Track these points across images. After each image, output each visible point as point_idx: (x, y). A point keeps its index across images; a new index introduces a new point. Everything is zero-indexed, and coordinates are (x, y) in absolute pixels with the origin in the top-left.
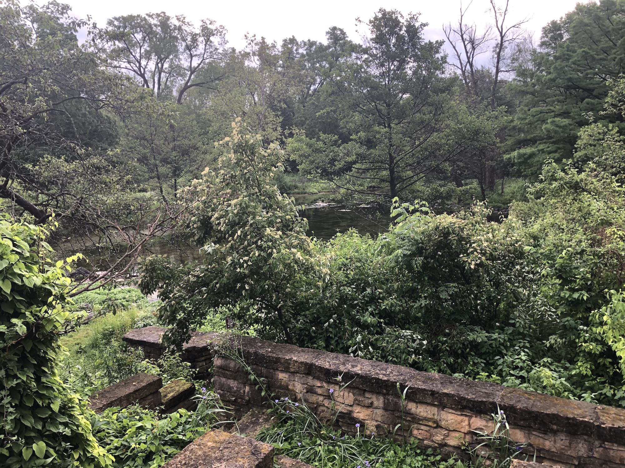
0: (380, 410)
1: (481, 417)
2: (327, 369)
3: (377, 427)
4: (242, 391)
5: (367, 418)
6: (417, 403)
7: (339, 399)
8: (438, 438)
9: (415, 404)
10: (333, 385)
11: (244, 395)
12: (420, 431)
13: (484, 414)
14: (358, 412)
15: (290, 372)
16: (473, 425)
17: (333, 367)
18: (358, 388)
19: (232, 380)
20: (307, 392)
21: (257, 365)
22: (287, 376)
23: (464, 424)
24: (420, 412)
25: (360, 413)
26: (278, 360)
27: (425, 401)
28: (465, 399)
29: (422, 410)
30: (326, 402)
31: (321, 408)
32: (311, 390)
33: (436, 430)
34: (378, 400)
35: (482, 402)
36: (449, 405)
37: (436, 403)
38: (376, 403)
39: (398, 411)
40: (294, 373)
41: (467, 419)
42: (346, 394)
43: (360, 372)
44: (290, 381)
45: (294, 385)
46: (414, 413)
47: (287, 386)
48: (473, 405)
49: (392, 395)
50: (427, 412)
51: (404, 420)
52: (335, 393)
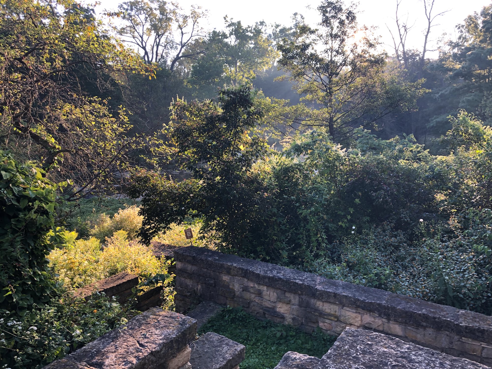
0: (295, 307)
1: (370, 315)
2: (258, 274)
3: (293, 319)
4: (195, 288)
5: (286, 312)
6: (323, 302)
7: (267, 297)
8: (339, 329)
9: (321, 303)
10: (262, 286)
11: (197, 291)
12: (325, 324)
13: (373, 312)
14: (280, 308)
15: (231, 275)
16: (364, 320)
17: (262, 273)
18: (280, 289)
19: (189, 280)
20: (243, 291)
21: (207, 269)
22: (229, 278)
23: (357, 320)
25: (282, 308)
26: (222, 266)
27: (329, 301)
28: (358, 300)
29: (327, 308)
30: (257, 300)
31: (253, 303)
32: (245, 289)
33: (336, 323)
34: (295, 299)
35: (371, 303)
36: (347, 305)
37: (337, 303)
38: (293, 301)
39: (309, 307)
40: (233, 275)
41: (360, 316)
42: (272, 293)
43: (282, 277)
44: (230, 282)
45: (234, 286)
46: (321, 309)
47: (229, 286)
48: (365, 306)
49: (305, 295)
50: (330, 309)
51: (313, 314)
52: (264, 292)
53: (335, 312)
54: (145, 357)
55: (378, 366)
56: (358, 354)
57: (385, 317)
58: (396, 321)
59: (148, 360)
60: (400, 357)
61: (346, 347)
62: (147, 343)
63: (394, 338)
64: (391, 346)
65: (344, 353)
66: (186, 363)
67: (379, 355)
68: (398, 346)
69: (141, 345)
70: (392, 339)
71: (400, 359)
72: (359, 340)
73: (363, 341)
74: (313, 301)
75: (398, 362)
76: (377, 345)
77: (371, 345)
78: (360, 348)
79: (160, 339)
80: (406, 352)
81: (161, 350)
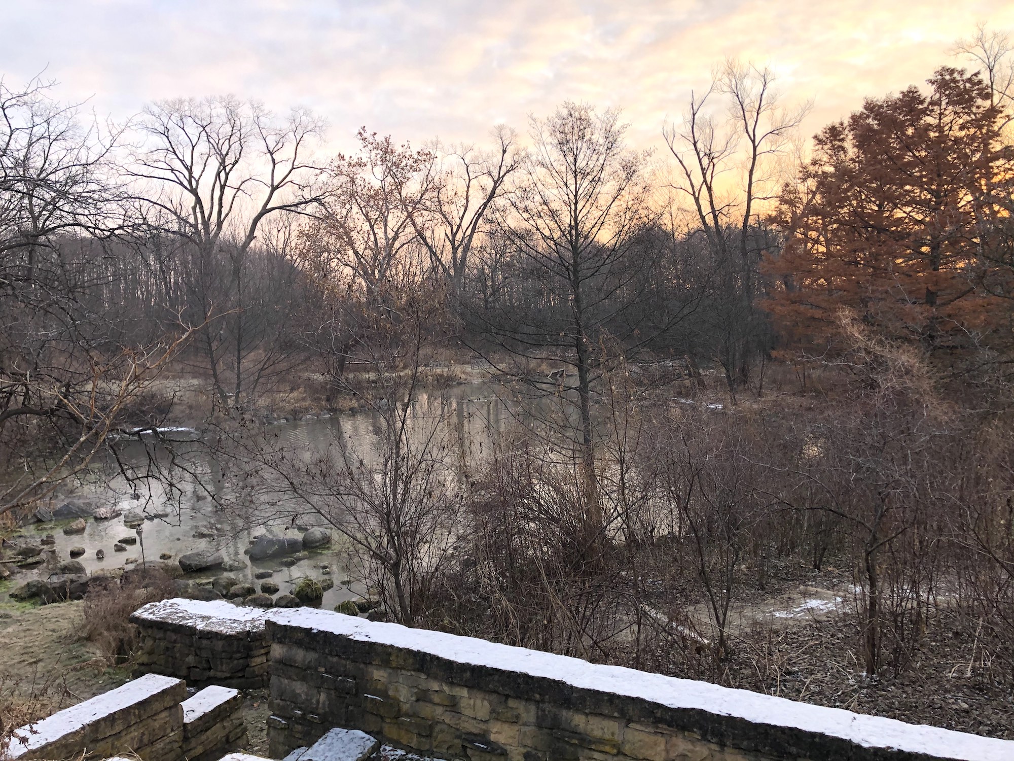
0: (530, 728)
1: (684, 737)
2: (450, 662)
3: (527, 756)
4: (314, 701)
5: (510, 741)
6: (587, 715)
7: (468, 712)
9: (583, 717)
10: (458, 689)
11: (317, 708)
13: (689, 731)
14: (496, 732)
15: (391, 668)
16: (673, 749)
18: (495, 692)
19: (299, 683)
20: (418, 700)
21: (339, 656)
22: (386, 675)
23: (659, 749)
24: (592, 730)
25: (501, 734)
26: (371, 649)
27: (598, 711)
28: (659, 705)
29: (595, 727)
30: (448, 718)
31: (440, 726)
32: (423, 697)
33: (615, 759)
34: (528, 711)
36: (635, 718)
37: (616, 714)
38: (524, 716)
39: (558, 728)
40: (396, 669)
41: (661, 740)
42: (479, 702)
44: (390, 683)
45: (397, 690)
46: (582, 731)
47: (386, 691)
48: (672, 717)
49: (549, 702)
50: (603, 729)
51: (568, 742)
52: (462, 701)
53: (613, 734)
57: (714, 740)
58: (736, 747)
74: (565, 714)
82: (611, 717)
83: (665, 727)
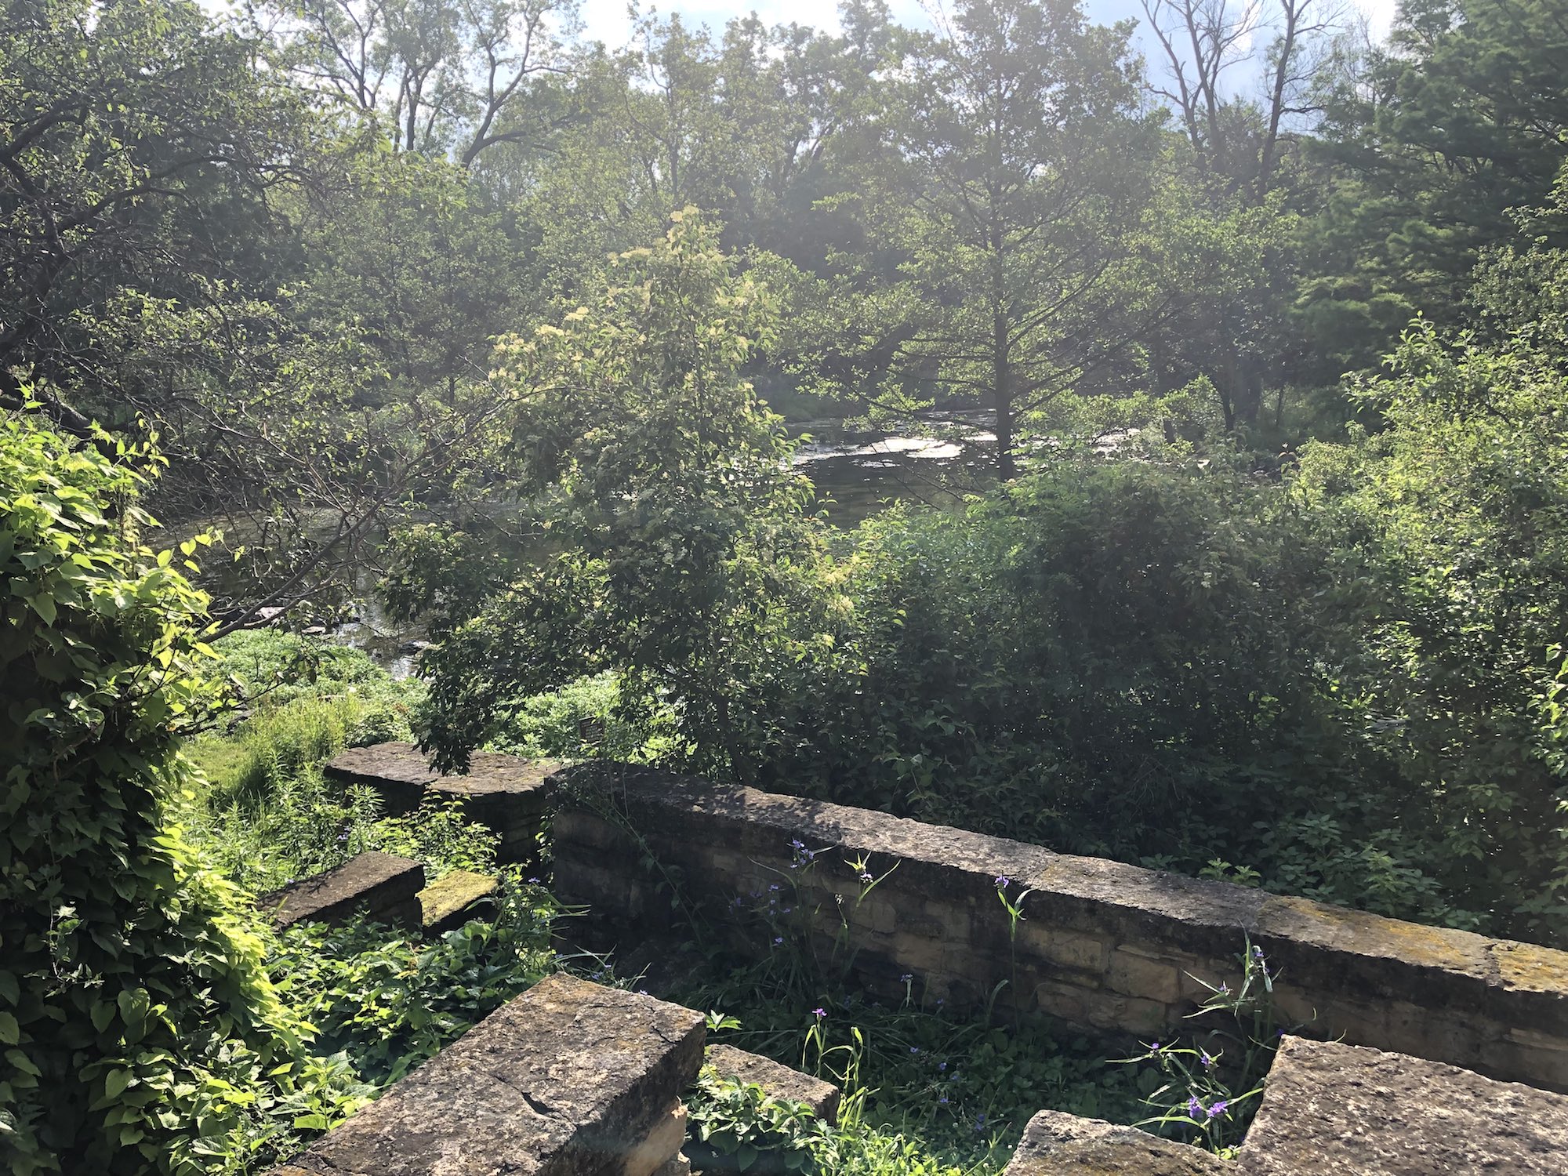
0: (959, 946)
1: (1207, 967)
3: (954, 986)
4: (621, 898)
5: (930, 964)
6: (1051, 930)
7: (862, 920)
8: (1103, 1014)
9: (1046, 933)
10: (845, 886)
11: (627, 907)
12: (1058, 998)
14: (906, 951)
15: (740, 851)
17: (846, 841)
19: (598, 871)
21: (660, 832)
22: (733, 862)
23: (1165, 983)
24: (1059, 952)
25: (914, 953)
26: (710, 821)
27: (1070, 924)
28: (1171, 920)
29: (1063, 947)
30: (828, 927)
31: (817, 940)
33: (1096, 996)
34: (956, 921)
35: (1211, 927)
36: (1130, 938)
37: (1098, 930)
38: (951, 930)
39: (1004, 949)
40: (748, 852)
42: (878, 906)
43: (912, 854)
44: (739, 873)
45: (750, 885)
46: (1043, 953)
47: (733, 887)
48: (1190, 937)
50: (1075, 951)
51: (1020, 970)
52: (851, 904)
53: (1092, 959)
54: (561, 1147)
55: (1436, 1168)
56: (1360, 1129)
59: (570, 1156)
60: (1499, 1134)
61: (1312, 1108)
62: (557, 1098)
63: (1455, 1069)
64: (1457, 1096)
65: (1310, 1129)
66: (676, 1155)
67: (1427, 1130)
68: (1477, 1096)
69: (540, 1108)
70: (1453, 1073)
71: (1500, 1141)
72: (1343, 1082)
73: (1358, 1085)
75: (1498, 1152)
76: (1409, 1097)
77: (1389, 1098)
78: (1358, 1108)
79: (600, 1086)
80: (1513, 1115)
81: (606, 1118)
82: (1089, 933)
83: (1179, 951)
